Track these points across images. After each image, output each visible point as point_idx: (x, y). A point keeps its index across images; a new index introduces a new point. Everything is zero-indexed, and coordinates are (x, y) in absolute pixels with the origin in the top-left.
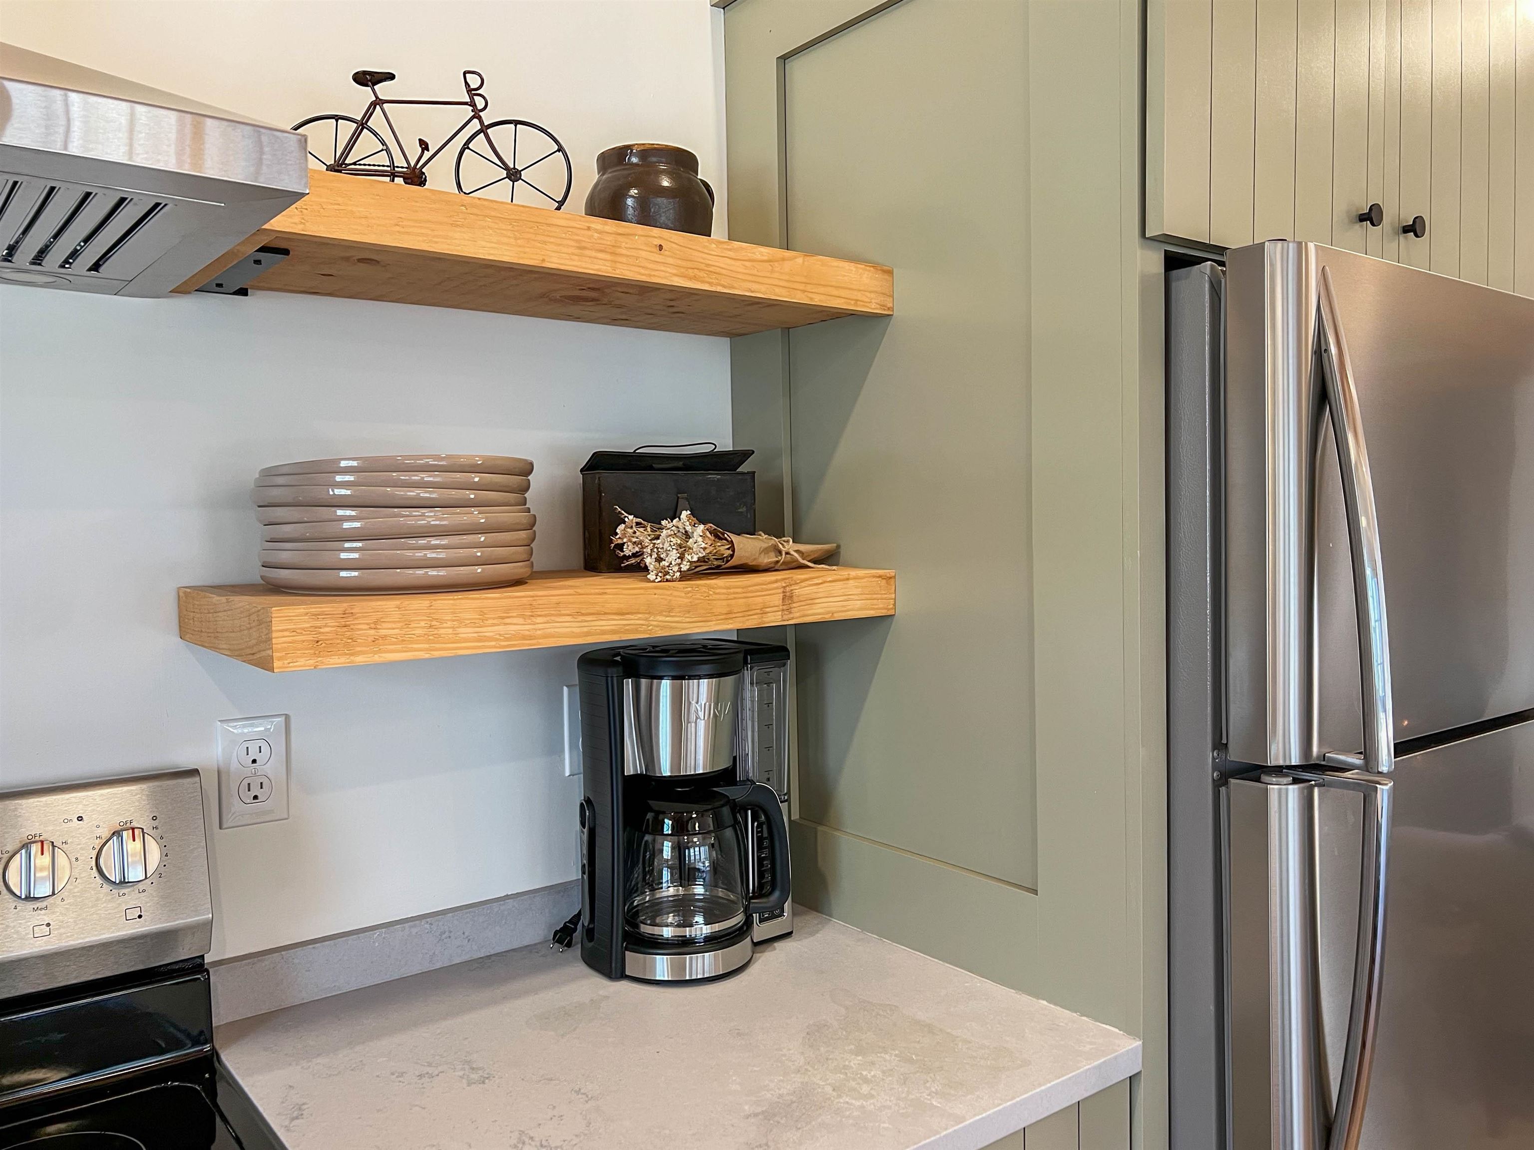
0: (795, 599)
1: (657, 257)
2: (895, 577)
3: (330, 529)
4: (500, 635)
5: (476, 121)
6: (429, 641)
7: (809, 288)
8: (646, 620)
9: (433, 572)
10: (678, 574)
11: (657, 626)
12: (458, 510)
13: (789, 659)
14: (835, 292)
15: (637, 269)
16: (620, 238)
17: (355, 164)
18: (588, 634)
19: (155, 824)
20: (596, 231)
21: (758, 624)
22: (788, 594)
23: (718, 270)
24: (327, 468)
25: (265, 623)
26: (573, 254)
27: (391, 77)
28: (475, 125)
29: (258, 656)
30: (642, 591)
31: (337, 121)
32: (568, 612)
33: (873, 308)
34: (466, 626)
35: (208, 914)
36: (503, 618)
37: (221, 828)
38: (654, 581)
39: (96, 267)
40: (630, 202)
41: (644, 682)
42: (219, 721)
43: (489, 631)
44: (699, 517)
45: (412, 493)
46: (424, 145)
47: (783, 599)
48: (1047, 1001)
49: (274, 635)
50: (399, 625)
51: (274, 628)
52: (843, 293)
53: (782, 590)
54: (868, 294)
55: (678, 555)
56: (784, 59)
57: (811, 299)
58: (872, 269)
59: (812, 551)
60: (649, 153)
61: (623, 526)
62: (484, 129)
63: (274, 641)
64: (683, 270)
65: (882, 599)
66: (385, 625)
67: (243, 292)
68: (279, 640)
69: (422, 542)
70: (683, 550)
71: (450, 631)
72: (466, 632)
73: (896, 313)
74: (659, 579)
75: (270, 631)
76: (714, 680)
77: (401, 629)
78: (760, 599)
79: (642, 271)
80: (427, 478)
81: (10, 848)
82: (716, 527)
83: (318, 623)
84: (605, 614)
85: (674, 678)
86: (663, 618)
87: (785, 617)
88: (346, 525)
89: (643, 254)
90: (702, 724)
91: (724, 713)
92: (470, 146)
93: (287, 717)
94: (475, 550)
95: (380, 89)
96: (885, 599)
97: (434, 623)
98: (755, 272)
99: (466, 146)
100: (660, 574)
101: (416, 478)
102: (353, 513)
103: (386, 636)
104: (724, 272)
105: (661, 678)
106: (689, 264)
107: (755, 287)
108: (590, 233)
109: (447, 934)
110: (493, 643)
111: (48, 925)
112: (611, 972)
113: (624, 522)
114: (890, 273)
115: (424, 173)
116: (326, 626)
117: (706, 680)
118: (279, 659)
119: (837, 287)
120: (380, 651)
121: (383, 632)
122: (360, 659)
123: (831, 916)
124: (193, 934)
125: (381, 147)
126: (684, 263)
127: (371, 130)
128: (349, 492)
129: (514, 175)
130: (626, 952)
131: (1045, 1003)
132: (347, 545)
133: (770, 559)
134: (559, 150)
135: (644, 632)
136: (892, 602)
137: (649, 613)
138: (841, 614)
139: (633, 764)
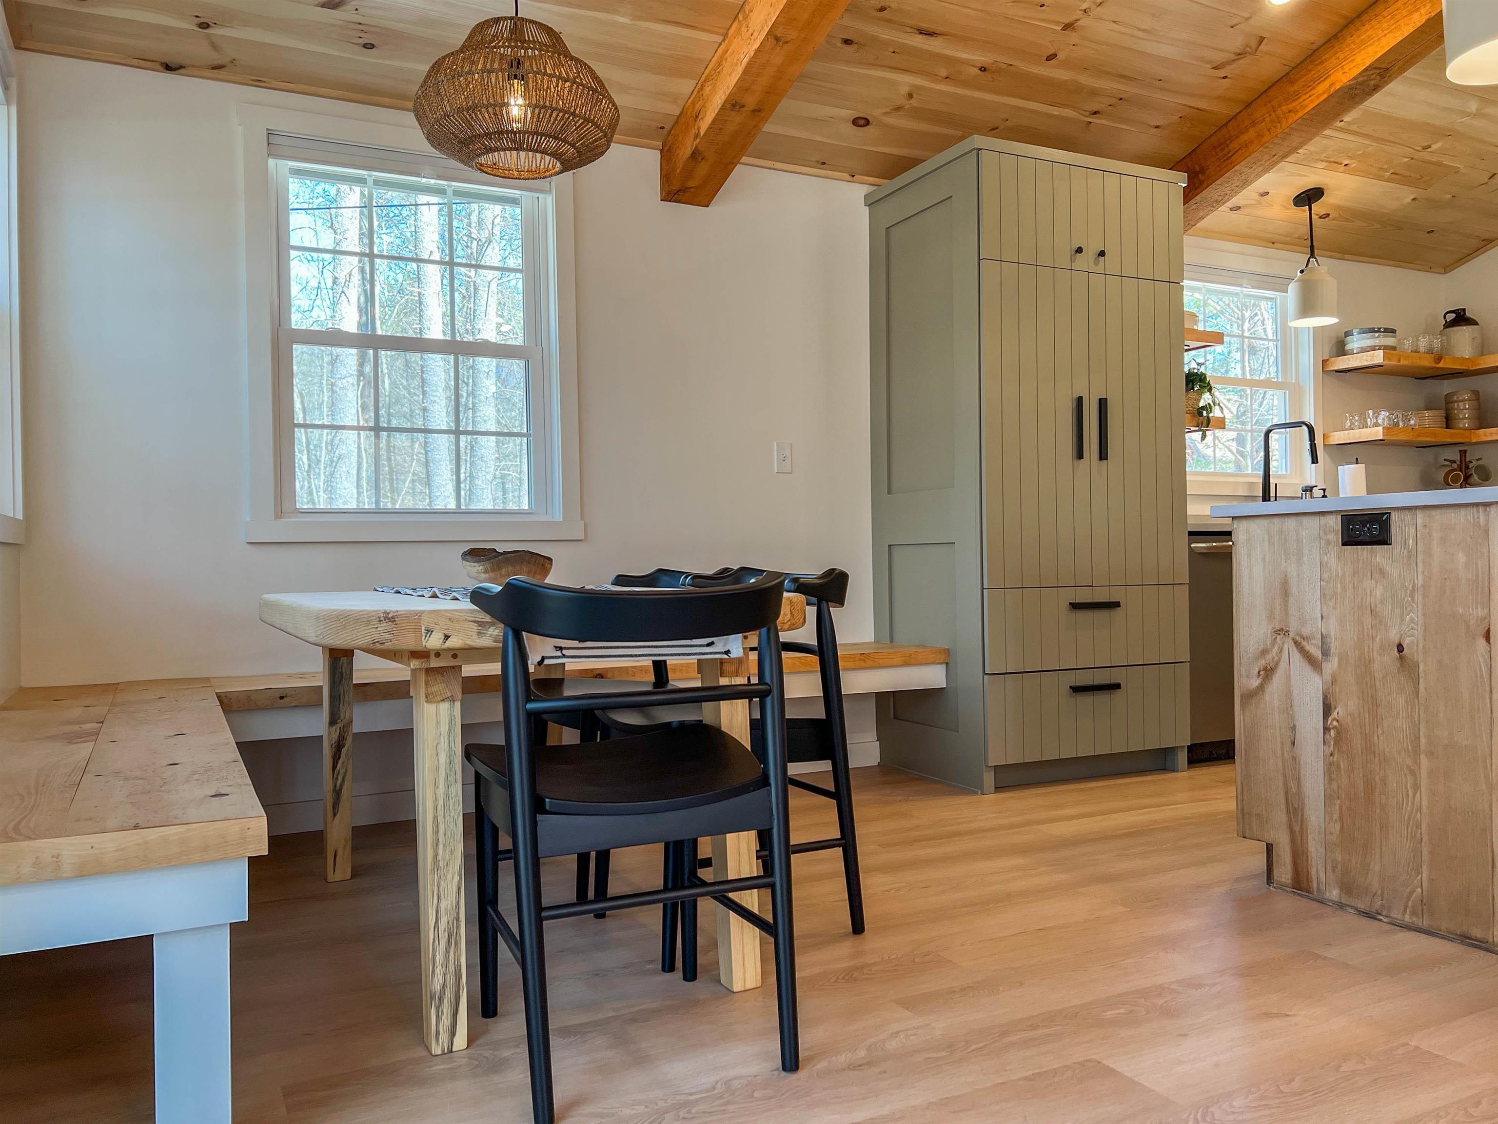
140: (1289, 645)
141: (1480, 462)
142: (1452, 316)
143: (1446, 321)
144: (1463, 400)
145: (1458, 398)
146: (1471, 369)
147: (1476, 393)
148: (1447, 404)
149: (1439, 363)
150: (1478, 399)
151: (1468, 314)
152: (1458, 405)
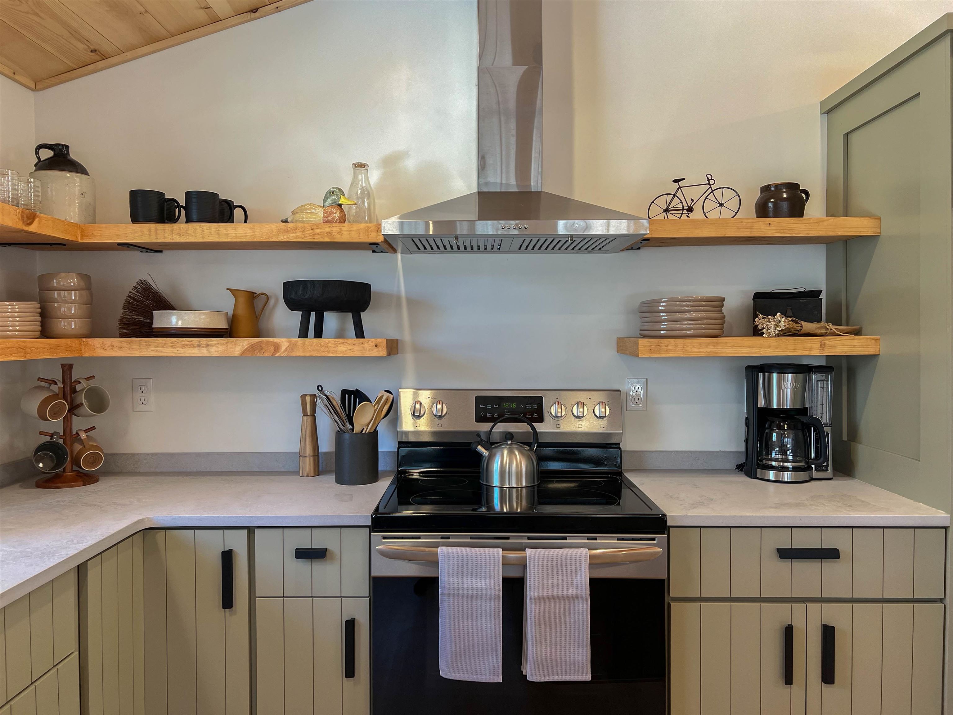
0: (826, 345)
1: (770, 227)
2: (880, 339)
3: (658, 319)
4: (707, 351)
5: (710, 189)
6: (683, 352)
7: (836, 230)
8: (760, 350)
9: (688, 332)
10: (774, 335)
11: (764, 352)
12: (698, 313)
13: (834, 371)
14: (849, 230)
15: (760, 233)
16: (754, 224)
17: (672, 208)
18: (737, 353)
19: (608, 403)
20: (745, 222)
21: (809, 354)
22: (823, 344)
23: (794, 229)
24: (658, 302)
25: (637, 344)
26: (736, 231)
27: (684, 179)
28: (710, 190)
29: (635, 353)
30: (758, 340)
31: (667, 195)
32: (730, 346)
33: (869, 232)
34: (695, 348)
35: (621, 431)
36: (707, 346)
37: (626, 410)
38: (765, 337)
39: (600, 249)
40: (770, 204)
41: (766, 374)
42: (628, 378)
43: (702, 350)
44: (784, 314)
45: (683, 308)
46: (692, 200)
47: (820, 345)
48: (923, 503)
49: (639, 347)
50: (674, 346)
51: (639, 345)
52: (854, 230)
53: (820, 342)
54: (867, 229)
55: (774, 328)
56: (847, 134)
57: (837, 233)
58: (869, 219)
59: (844, 329)
60: (777, 186)
61: (757, 318)
62: (713, 191)
63: (639, 348)
64: (778, 230)
65: (872, 348)
66: (670, 346)
67: (639, 248)
68: (640, 348)
69: (686, 322)
70: (776, 326)
71: (690, 349)
72: (695, 350)
73: (882, 234)
74: (767, 336)
75: (638, 345)
76: (794, 374)
77: (674, 347)
78: (809, 345)
79: (762, 233)
80: (688, 303)
81: (573, 403)
82: (796, 319)
83: (651, 344)
84: (744, 347)
85: (778, 373)
86: (767, 350)
87: (821, 352)
88: (663, 318)
89: (762, 227)
90: (789, 390)
91: (797, 387)
92: (708, 198)
93: (647, 379)
94: (703, 325)
95: (681, 183)
96: (874, 348)
97: (685, 346)
98: (810, 227)
99: (706, 198)
100: (767, 335)
101: (684, 303)
102: (665, 314)
103: (670, 349)
104: (796, 229)
105: (773, 373)
106: (782, 228)
107: (810, 232)
108: (742, 223)
109: (697, 458)
110: (704, 354)
111: (582, 425)
112: (751, 475)
113: (758, 317)
114: (879, 219)
115: (693, 208)
116: (653, 345)
117: (791, 374)
118: (640, 353)
119: (850, 228)
120: (668, 353)
121: (669, 348)
122: (662, 355)
123: (855, 478)
124: (617, 435)
125: (680, 201)
126: (779, 228)
127: (677, 197)
128: (664, 308)
129: (721, 205)
130: (758, 469)
131: (922, 504)
132: (663, 324)
133: (823, 331)
134: (737, 195)
135: (758, 354)
136: (878, 349)
137: (761, 347)
138: (849, 353)
139: (762, 403)
141: (92, 383)
142: (46, 154)
143: (39, 158)
144: (68, 289)
145: (58, 283)
146: (80, 241)
147: (86, 278)
148: (41, 290)
149: (30, 224)
150: (88, 288)
151: (73, 155)
152: (59, 295)
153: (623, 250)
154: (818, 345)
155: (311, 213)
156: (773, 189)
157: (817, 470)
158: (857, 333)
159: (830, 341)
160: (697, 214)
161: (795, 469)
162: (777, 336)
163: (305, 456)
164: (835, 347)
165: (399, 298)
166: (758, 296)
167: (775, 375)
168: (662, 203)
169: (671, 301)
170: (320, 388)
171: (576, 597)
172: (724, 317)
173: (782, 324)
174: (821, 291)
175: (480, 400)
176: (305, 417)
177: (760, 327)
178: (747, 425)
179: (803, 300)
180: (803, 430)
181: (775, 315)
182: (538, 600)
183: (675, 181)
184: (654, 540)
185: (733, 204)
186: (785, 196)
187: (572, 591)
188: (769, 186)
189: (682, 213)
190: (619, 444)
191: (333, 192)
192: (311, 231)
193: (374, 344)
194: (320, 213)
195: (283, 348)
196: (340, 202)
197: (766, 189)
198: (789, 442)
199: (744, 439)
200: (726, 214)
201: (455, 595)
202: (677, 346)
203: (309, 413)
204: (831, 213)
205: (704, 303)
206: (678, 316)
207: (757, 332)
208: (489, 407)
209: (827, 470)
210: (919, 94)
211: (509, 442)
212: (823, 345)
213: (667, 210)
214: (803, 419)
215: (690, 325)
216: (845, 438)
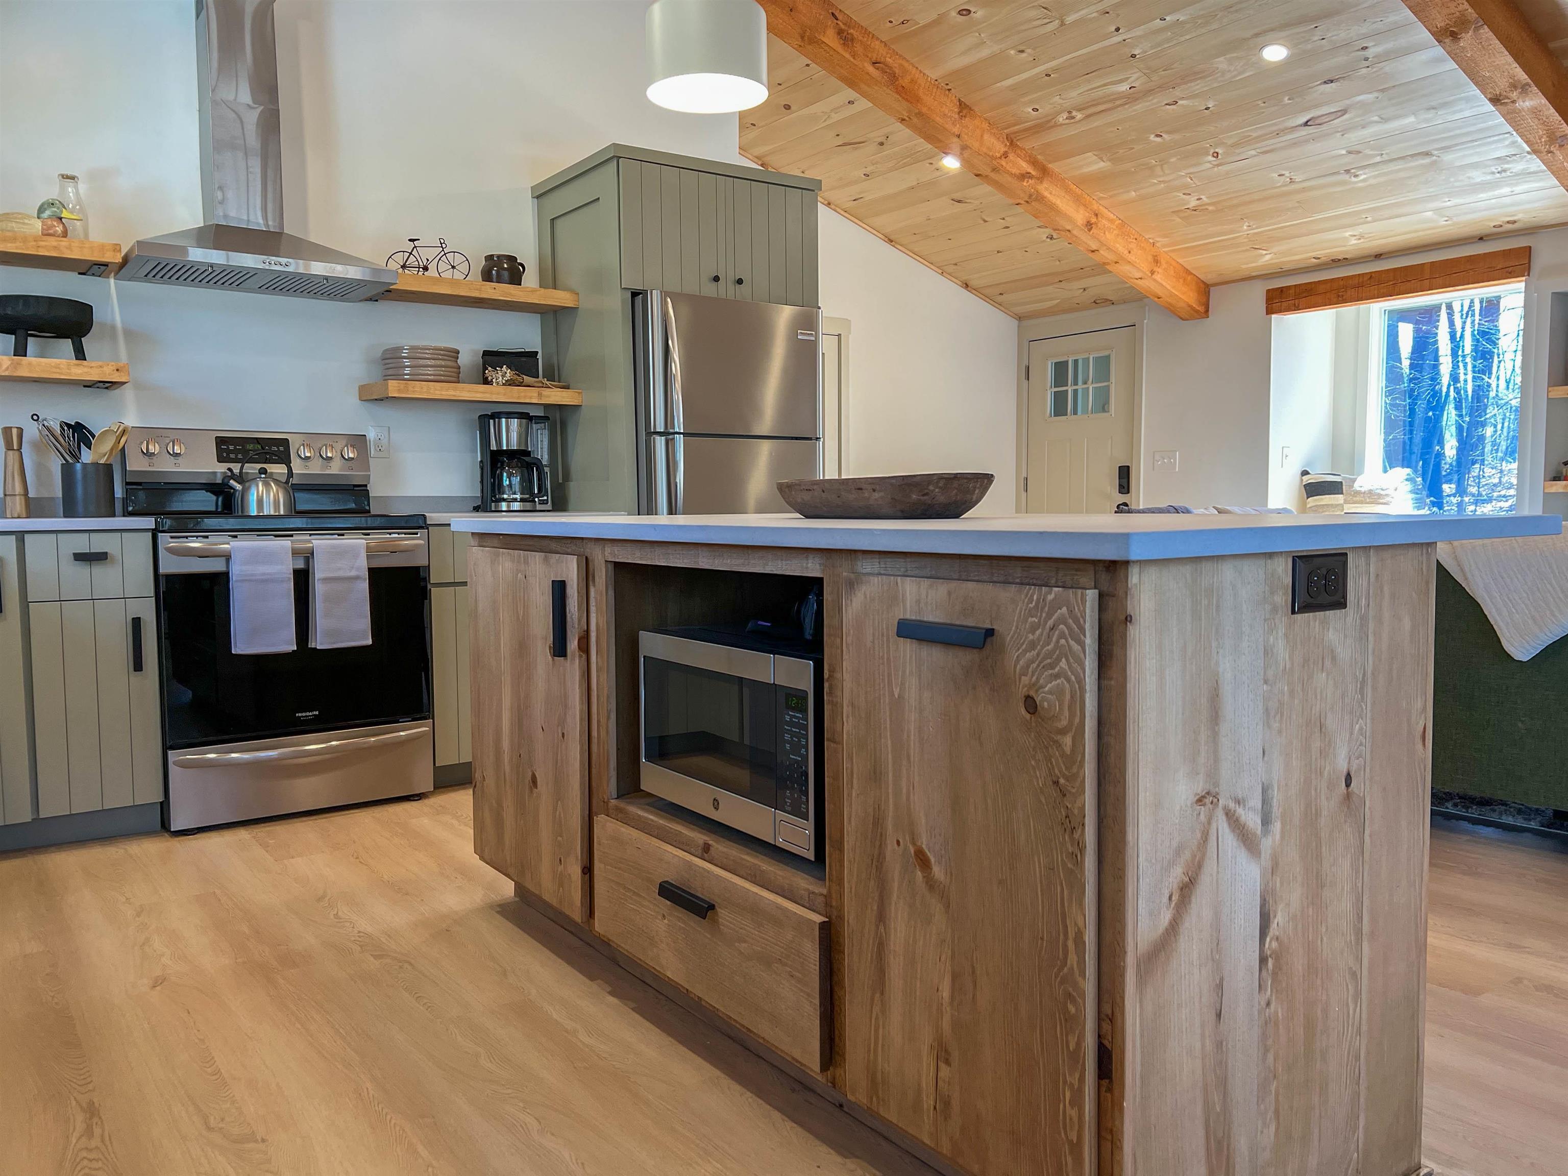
0: (543, 395)
1: (494, 291)
2: (582, 393)
3: (402, 365)
4: (447, 395)
6: (427, 394)
7: (547, 299)
8: (491, 397)
9: (430, 377)
10: (502, 384)
11: (495, 399)
12: (437, 361)
13: (550, 418)
14: (556, 301)
15: (488, 295)
16: (482, 286)
17: (409, 265)
18: (473, 397)
20: (475, 285)
21: (530, 402)
22: (540, 393)
23: (514, 294)
24: (400, 349)
25: (386, 385)
26: (468, 291)
27: (418, 240)
28: (443, 253)
30: (489, 388)
31: (404, 253)
32: (466, 391)
33: (571, 304)
34: (438, 390)
35: (366, 474)
36: (447, 390)
37: (370, 453)
38: (494, 386)
40: (494, 272)
41: (497, 420)
42: (371, 425)
43: (443, 393)
44: (509, 367)
45: (424, 355)
46: (428, 260)
47: (538, 394)
51: (389, 386)
53: (538, 392)
54: (569, 301)
55: (501, 379)
56: (553, 219)
58: (570, 293)
59: (557, 384)
60: (499, 256)
62: (445, 254)
64: (502, 294)
65: (576, 400)
66: (415, 388)
67: (377, 301)
68: (390, 388)
69: (426, 368)
70: (503, 376)
71: (433, 391)
72: (437, 392)
73: (580, 306)
76: (519, 419)
77: (419, 389)
78: (529, 394)
80: (428, 352)
81: (321, 446)
82: (519, 373)
84: (474, 392)
85: (506, 418)
86: (497, 397)
87: (539, 400)
88: (406, 363)
89: (489, 291)
90: (515, 434)
91: (521, 432)
92: (441, 259)
93: (389, 427)
94: (442, 372)
95: (416, 243)
96: (578, 400)
97: (428, 389)
98: (527, 295)
100: (496, 384)
101: (425, 351)
102: (408, 360)
103: (416, 391)
104: (516, 295)
105: (502, 418)
106: (505, 293)
107: (528, 299)
108: (472, 285)
110: (445, 397)
111: (331, 468)
113: (487, 370)
114: (578, 294)
115: (428, 268)
116: (401, 387)
117: (516, 419)
119: (558, 299)
120: (414, 394)
122: (409, 396)
125: (416, 260)
127: (413, 255)
128: (406, 355)
129: (453, 267)
130: (493, 505)
132: (407, 369)
133: (540, 384)
134: (466, 260)
136: (582, 401)
137: (492, 395)
138: (560, 403)
139: (493, 446)
140: (1221, 824)
153: (360, 301)
154: (536, 395)
155: (24, 224)
156: (495, 259)
157: (539, 504)
158: (567, 387)
159: (546, 392)
160: (432, 272)
161: (522, 500)
162: (504, 384)
163: (15, 495)
164: (549, 396)
165: (113, 328)
166: (486, 353)
167: (504, 420)
168: (400, 259)
169: (413, 348)
170: (35, 418)
171: (357, 578)
172: (459, 368)
173: (508, 375)
174: (537, 352)
175: (221, 442)
176: (11, 453)
177: (490, 378)
178: (482, 469)
179: (524, 359)
180: (527, 468)
181: (502, 367)
182: (326, 580)
183: (410, 240)
184: (417, 534)
185: (464, 268)
186: (506, 266)
187: (353, 573)
188: (492, 256)
189: (419, 271)
190: (366, 486)
191: (53, 204)
192: (34, 243)
193: (115, 368)
194: (38, 225)
195: (4, 367)
196: (62, 216)
197: (489, 258)
198: (516, 480)
199: (479, 480)
200: (458, 276)
201: (250, 581)
202: (422, 388)
203: (15, 448)
204: (543, 285)
205: (442, 352)
206: (422, 362)
207: (486, 382)
208: (231, 447)
209: (547, 503)
210: (599, 199)
211: (263, 476)
212: (540, 395)
213: (404, 267)
214: (526, 459)
215: (430, 371)
216: (560, 481)
